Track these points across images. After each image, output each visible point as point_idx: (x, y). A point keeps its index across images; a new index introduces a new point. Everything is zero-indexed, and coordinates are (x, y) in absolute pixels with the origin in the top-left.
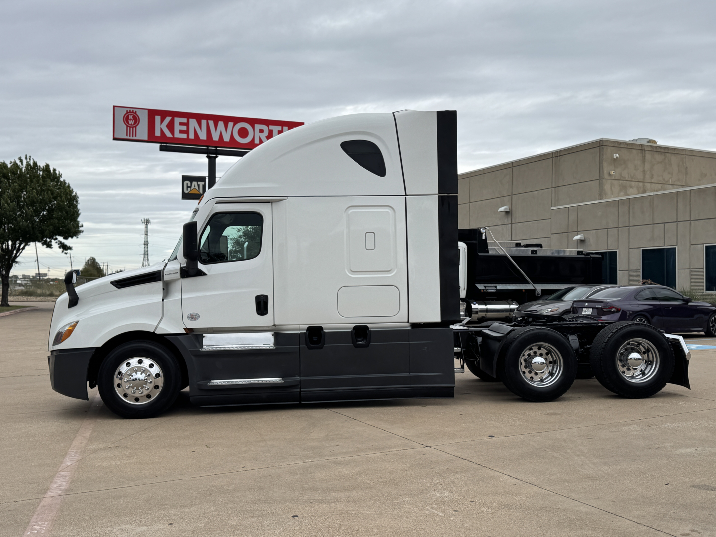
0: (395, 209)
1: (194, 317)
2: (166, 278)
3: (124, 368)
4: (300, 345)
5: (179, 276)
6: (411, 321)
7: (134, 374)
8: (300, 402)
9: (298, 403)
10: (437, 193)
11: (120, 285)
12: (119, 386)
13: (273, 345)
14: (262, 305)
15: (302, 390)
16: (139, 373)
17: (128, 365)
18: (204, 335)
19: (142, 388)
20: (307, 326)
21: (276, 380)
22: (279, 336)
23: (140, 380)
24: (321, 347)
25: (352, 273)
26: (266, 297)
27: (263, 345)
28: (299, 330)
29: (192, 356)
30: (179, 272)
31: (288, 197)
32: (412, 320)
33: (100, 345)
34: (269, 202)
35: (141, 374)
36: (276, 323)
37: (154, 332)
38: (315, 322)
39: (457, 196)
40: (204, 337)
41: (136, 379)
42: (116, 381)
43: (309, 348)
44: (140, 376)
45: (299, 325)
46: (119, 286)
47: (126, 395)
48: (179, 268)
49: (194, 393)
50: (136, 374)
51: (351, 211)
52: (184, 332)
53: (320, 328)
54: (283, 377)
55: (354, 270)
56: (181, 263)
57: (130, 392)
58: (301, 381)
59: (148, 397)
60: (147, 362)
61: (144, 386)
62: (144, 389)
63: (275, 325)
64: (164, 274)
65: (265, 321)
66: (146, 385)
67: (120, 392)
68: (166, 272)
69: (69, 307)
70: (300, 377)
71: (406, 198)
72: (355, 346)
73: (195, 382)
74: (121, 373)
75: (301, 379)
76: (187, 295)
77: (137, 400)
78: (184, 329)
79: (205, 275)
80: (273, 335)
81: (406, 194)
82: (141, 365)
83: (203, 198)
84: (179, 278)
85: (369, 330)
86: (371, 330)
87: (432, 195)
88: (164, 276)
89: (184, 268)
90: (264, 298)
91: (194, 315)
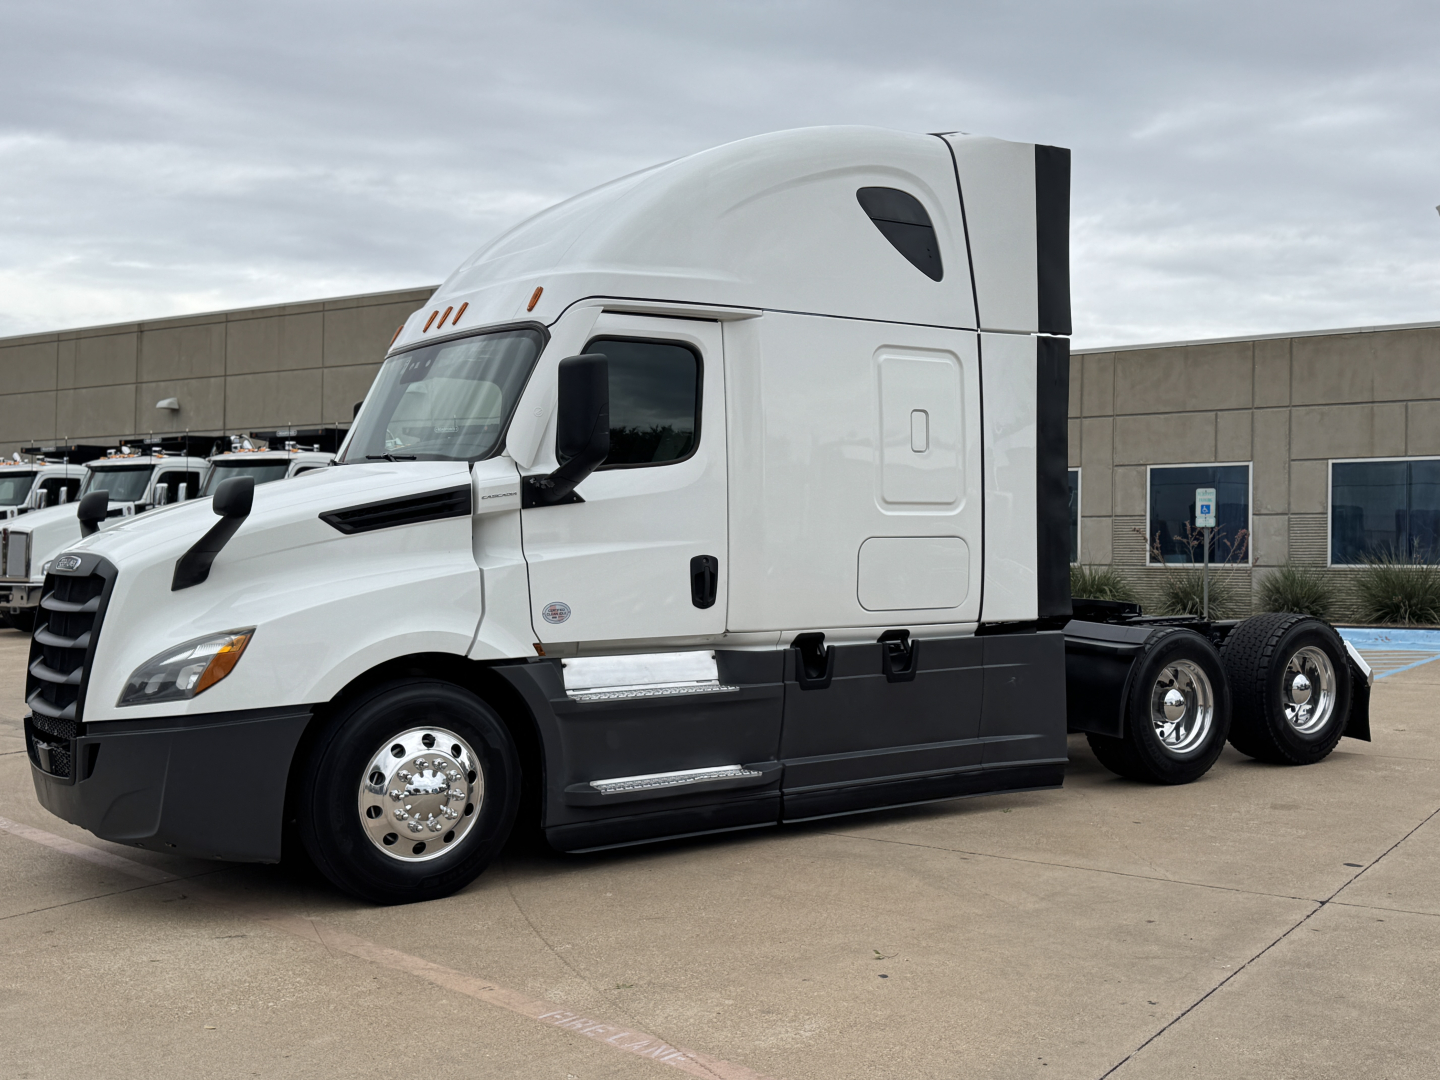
0: (961, 359)
1: (557, 613)
2: (483, 506)
3: (385, 761)
4: (785, 685)
5: (517, 500)
6: (983, 619)
7: (416, 778)
8: (780, 822)
9: (775, 823)
10: (1037, 330)
11: (351, 524)
12: (375, 812)
13: (718, 683)
14: (704, 581)
15: (785, 790)
16: (428, 773)
17: (395, 752)
18: (564, 661)
19: (438, 813)
20: (793, 635)
21: (730, 771)
22: (729, 660)
23: (427, 792)
24: (825, 685)
25: (886, 505)
26: (714, 561)
27: (695, 684)
28: (778, 643)
29: (558, 721)
30: (518, 490)
31: (763, 309)
32: (989, 616)
33: (327, 698)
34: (715, 320)
35: (434, 775)
36: (730, 629)
37: (466, 656)
38: (810, 624)
39: (1068, 340)
40: (564, 666)
41: (417, 791)
42: (366, 800)
43: (804, 687)
44: (428, 781)
45: (781, 631)
46: (348, 528)
47: (391, 839)
48: (517, 480)
49: (556, 817)
50: (422, 775)
51: (884, 356)
52: (534, 653)
53: (820, 637)
54: (744, 763)
55: (889, 499)
56: (522, 467)
57: (401, 828)
58: (784, 771)
59: (449, 837)
60: (445, 740)
61: (442, 807)
62: (441, 818)
63: (727, 631)
64: (480, 495)
65: (708, 622)
66: (446, 805)
67: (373, 829)
68: (484, 489)
69: (177, 586)
70: (779, 759)
71: (979, 336)
72: (890, 680)
73: (559, 788)
74: (378, 777)
75: (784, 765)
76: (539, 555)
77: (419, 848)
78: (534, 645)
79: (580, 500)
80: (713, 658)
81: (978, 326)
82: (432, 751)
83: (539, 292)
84: (519, 506)
85: (913, 641)
86: (918, 641)
87: (1029, 333)
88: (480, 500)
89: (532, 481)
90: (710, 563)
91: (557, 607)
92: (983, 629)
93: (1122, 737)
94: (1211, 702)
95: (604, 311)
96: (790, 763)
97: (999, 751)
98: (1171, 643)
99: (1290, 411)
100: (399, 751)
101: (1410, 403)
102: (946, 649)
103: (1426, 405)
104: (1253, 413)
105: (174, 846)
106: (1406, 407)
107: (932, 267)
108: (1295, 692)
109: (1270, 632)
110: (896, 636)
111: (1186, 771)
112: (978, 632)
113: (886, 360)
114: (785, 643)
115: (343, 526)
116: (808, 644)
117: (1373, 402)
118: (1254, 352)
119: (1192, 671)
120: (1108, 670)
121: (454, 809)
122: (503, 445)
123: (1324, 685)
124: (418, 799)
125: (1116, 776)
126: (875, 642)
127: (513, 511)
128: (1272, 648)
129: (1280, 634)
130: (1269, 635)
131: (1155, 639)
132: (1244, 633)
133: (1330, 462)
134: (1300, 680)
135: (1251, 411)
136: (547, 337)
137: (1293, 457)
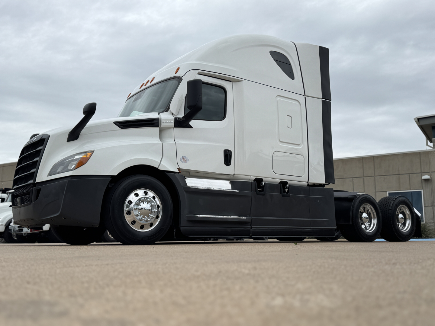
0: (301, 103)
1: (184, 160)
2: (163, 125)
3: (132, 197)
4: (252, 193)
5: (173, 124)
6: (309, 182)
7: (142, 204)
8: (251, 236)
9: (249, 237)
10: (321, 98)
12: (129, 213)
13: (231, 189)
14: (228, 157)
15: (252, 226)
16: (145, 203)
17: (136, 195)
19: (148, 216)
20: (254, 178)
21: (235, 217)
22: (235, 184)
23: (145, 209)
24: (264, 194)
26: (231, 152)
28: (250, 179)
29: (185, 193)
30: (173, 121)
31: (244, 79)
32: (311, 181)
33: (116, 174)
34: (230, 81)
35: (147, 204)
36: (235, 173)
37: (158, 168)
38: (260, 175)
39: (330, 102)
40: (186, 179)
41: (142, 208)
42: (126, 209)
43: (258, 194)
44: (145, 206)
45: (250, 176)
46: (122, 127)
47: (134, 222)
48: (173, 118)
49: (184, 225)
51: (279, 98)
52: (178, 171)
53: (262, 180)
54: (240, 216)
55: (281, 141)
56: (174, 114)
57: (137, 219)
58: (252, 219)
59: (151, 225)
60: (151, 194)
61: (149, 214)
62: (149, 218)
63: (234, 174)
64: (162, 121)
65: (228, 170)
66: (151, 214)
67: (128, 219)
68: (163, 119)
69: (68, 141)
70: (250, 216)
71: (305, 97)
72: (283, 196)
73: (185, 214)
74: (130, 202)
75: (252, 218)
76: (179, 142)
77: (142, 227)
78: (178, 168)
79: (191, 127)
80: (230, 183)
81: (305, 94)
82: (146, 196)
83: (178, 69)
84: (174, 126)
85: (289, 185)
86: (291, 186)
87: (319, 98)
88: (162, 123)
89: (177, 119)
90: (229, 152)
91: (185, 158)
93: (351, 224)
94: (376, 216)
95: (198, 74)
96: (253, 217)
97: (315, 224)
99: (375, 178)
101: (410, 175)
103: (415, 175)
104: (364, 179)
105: (65, 218)
106: (409, 176)
107: (292, 76)
108: (400, 220)
110: (284, 184)
111: (369, 238)
112: (308, 185)
113: (279, 100)
114: (252, 180)
115: (120, 126)
116: (258, 181)
117: (399, 174)
120: (346, 204)
121: (153, 216)
122: (169, 108)
123: (407, 217)
124: (143, 211)
126: (278, 184)
127: (172, 127)
128: (392, 204)
129: (394, 200)
133: (388, 192)
134: (401, 216)
135: (363, 178)
136: (181, 80)
137: (377, 191)
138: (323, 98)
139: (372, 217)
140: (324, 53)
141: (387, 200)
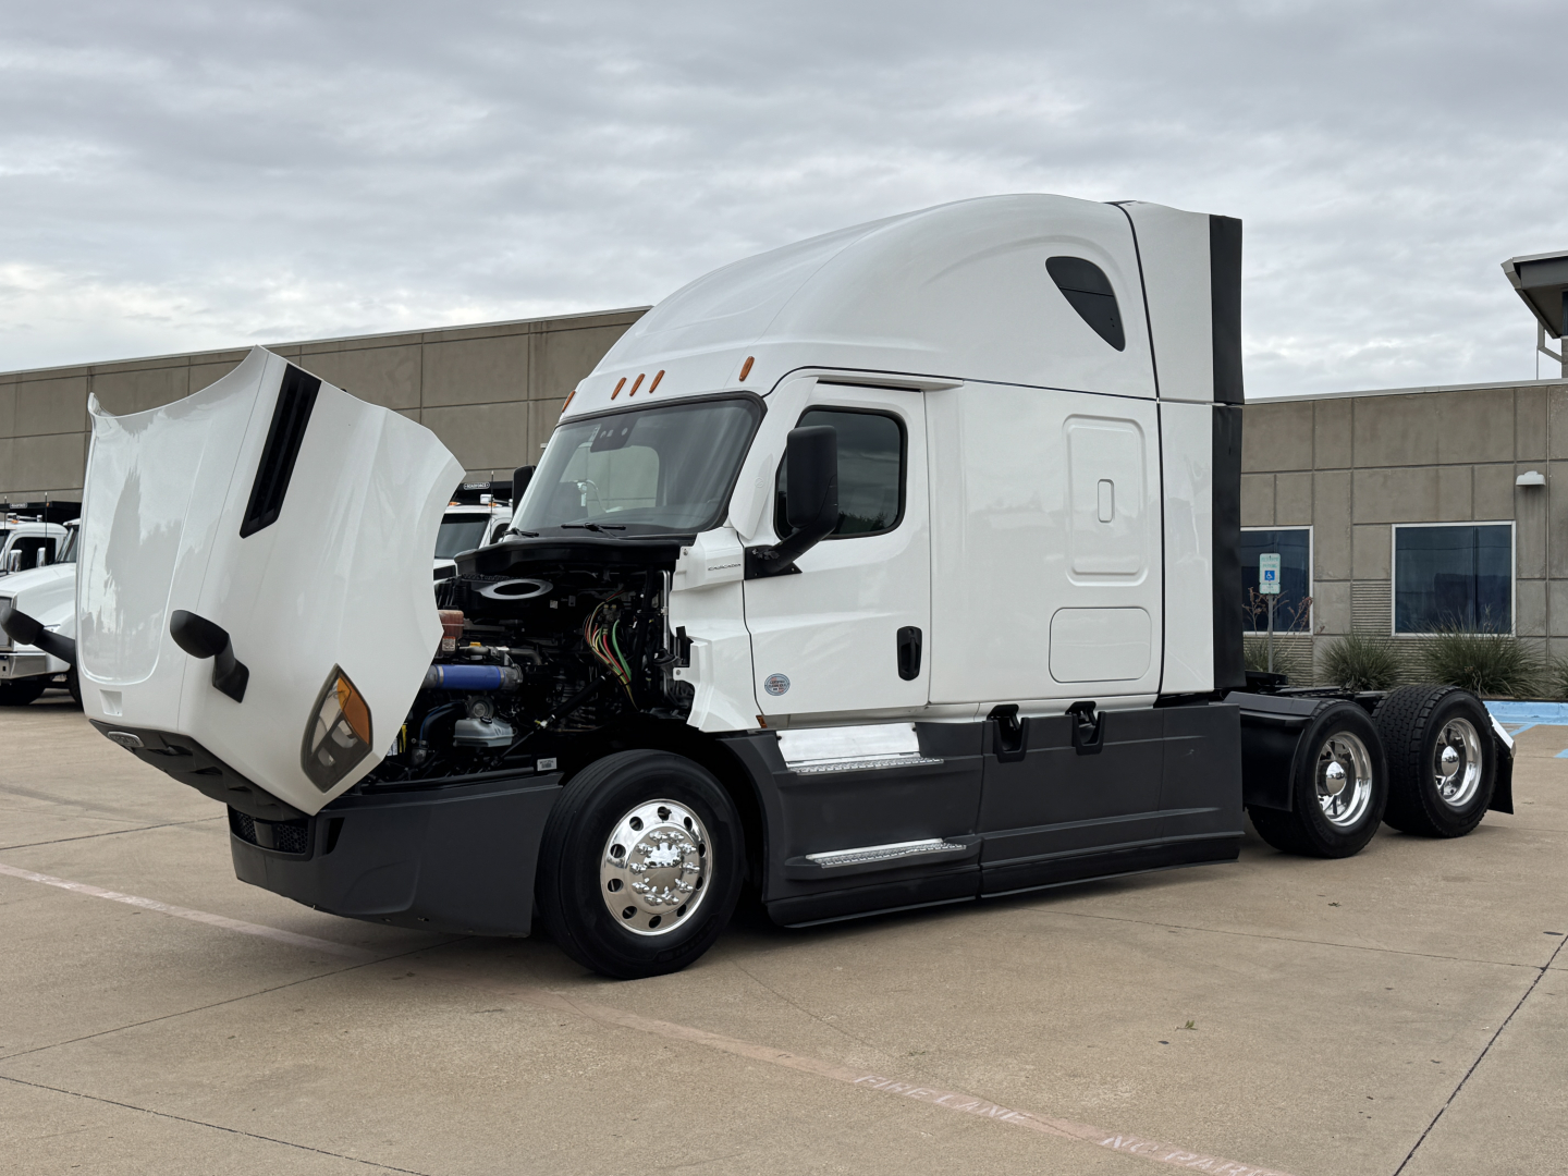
0: (1144, 430)
1: (778, 685)
2: (709, 578)
3: (624, 834)
4: (984, 758)
5: (741, 571)
6: (1164, 691)
7: (653, 850)
8: (980, 897)
9: (973, 898)
10: (1212, 399)
12: (616, 884)
13: (919, 755)
14: (909, 652)
15: (984, 864)
16: (664, 846)
17: (634, 825)
18: (779, 733)
19: (673, 887)
20: (989, 707)
21: (932, 844)
22: (929, 732)
23: (663, 865)
24: (1020, 757)
25: (1075, 576)
26: (919, 632)
27: (899, 756)
28: (976, 714)
29: (780, 795)
30: (741, 560)
31: (964, 379)
32: (1167, 689)
34: (917, 390)
35: (670, 848)
36: (932, 700)
38: (1005, 696)
39: (1241, 410)
40: (779, 738)
41: (653, 864)
42: (607, 873)
43: (1003, 759)
44: (664, 855)
45: (979, 702)
47: (630, 912)
48: (741, 551)
49: (777, 892)
50: (659, 849)
51: (1074, 425)
52: (757, 725)
53: (1014, 709)
54: (946, 836)
55: (1078, 570)
56: (743, 537)
57: (639, 901)
58: (982, 844)
59: (682, 911)
60: (679, 813)
61: (677, 880)
62: (675, 891)
63: (929, 703)
64: (707, 567)
65: (911, 694)
66: (680, 879)
67: (614, 902)
68: (711, 560)
70: (976, 833)
71: (1158, 406)
72: (1079, 753)
73: (780, 861)
74: (619, 850)
75: (982, 838)
76: (759, 628)
77: (655, 922)
78: (757, 717)
79: (798, 571)
80: (914, 730)
81: (1158, 395)
82: (666, 824)
83: (750, 363)
84: (742, 577)
85: (1099, 713)
86: (1105, 713)
87: (1204, 403)
88: (706, 572)
89: (754, 552)
90: (915, 635)
91: (778, 679)
92: (1164, 700)
93: (1291, 810)
94: (1370, 775)
95: (819, 382)
96: (990, 836)
97: (1179, 824)
98: (1334, 715)
99: (1352, 474)
100: (637, 824)
101: (1476, 467)
102: (1127, 721)
103: (1493, 469)
104: (1313, 475)
105: (426, 920)
106: (1473, 471)
107: (1116, 339)
108: (1444, 765)
109: (1422, 703)
110: (1082, 709)
111: (1345, 845)
112: (1156, 705)
113: (1075, 429)
114: (982, 715)
116: (1004, 714)
117: (1438, 465)
118: (1314, 413)
119: (1350, 744)
120: (1276, 742)
121: (687, 884)
122: (726, 513)
123: (1470, 757)
124: (656, 872)
125: (1277, 850)
126: (1063, 714)
127: (738, 582)
128: (1423, 720)
129: (1431, 705)
130: (1420, 707)
131: (1319, 711)
132: (1394, 704)
133: (1394, 526)
134: (1449, 752)
135: (1311, 473)
136: (764, 410)
137: (1355, 522)
138: (1216, 401)
139: (1358, 774)
140: (1225, 236)
141: (1408, 703)
